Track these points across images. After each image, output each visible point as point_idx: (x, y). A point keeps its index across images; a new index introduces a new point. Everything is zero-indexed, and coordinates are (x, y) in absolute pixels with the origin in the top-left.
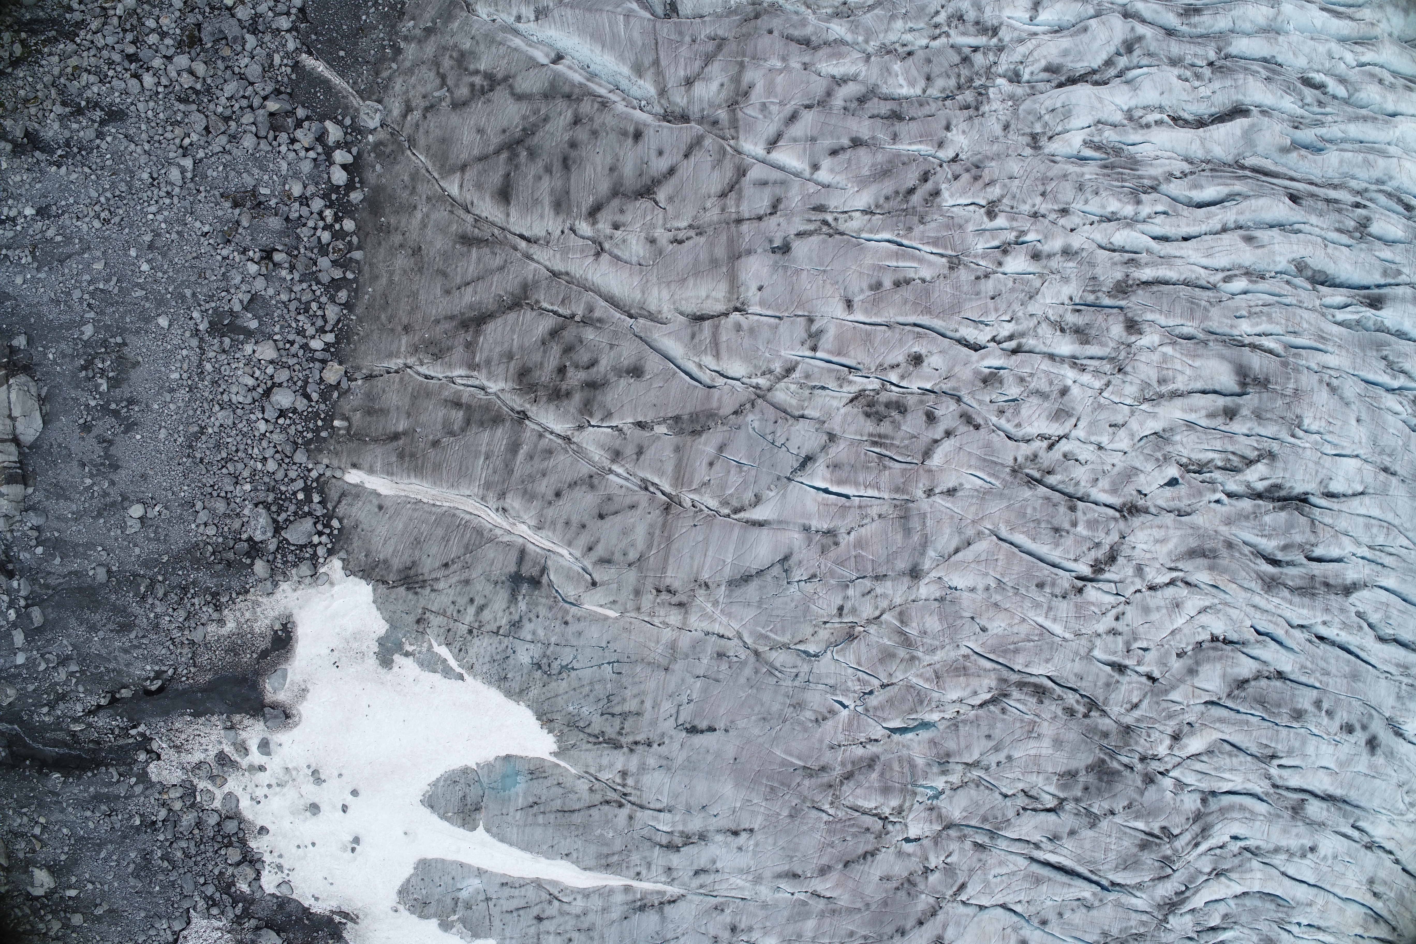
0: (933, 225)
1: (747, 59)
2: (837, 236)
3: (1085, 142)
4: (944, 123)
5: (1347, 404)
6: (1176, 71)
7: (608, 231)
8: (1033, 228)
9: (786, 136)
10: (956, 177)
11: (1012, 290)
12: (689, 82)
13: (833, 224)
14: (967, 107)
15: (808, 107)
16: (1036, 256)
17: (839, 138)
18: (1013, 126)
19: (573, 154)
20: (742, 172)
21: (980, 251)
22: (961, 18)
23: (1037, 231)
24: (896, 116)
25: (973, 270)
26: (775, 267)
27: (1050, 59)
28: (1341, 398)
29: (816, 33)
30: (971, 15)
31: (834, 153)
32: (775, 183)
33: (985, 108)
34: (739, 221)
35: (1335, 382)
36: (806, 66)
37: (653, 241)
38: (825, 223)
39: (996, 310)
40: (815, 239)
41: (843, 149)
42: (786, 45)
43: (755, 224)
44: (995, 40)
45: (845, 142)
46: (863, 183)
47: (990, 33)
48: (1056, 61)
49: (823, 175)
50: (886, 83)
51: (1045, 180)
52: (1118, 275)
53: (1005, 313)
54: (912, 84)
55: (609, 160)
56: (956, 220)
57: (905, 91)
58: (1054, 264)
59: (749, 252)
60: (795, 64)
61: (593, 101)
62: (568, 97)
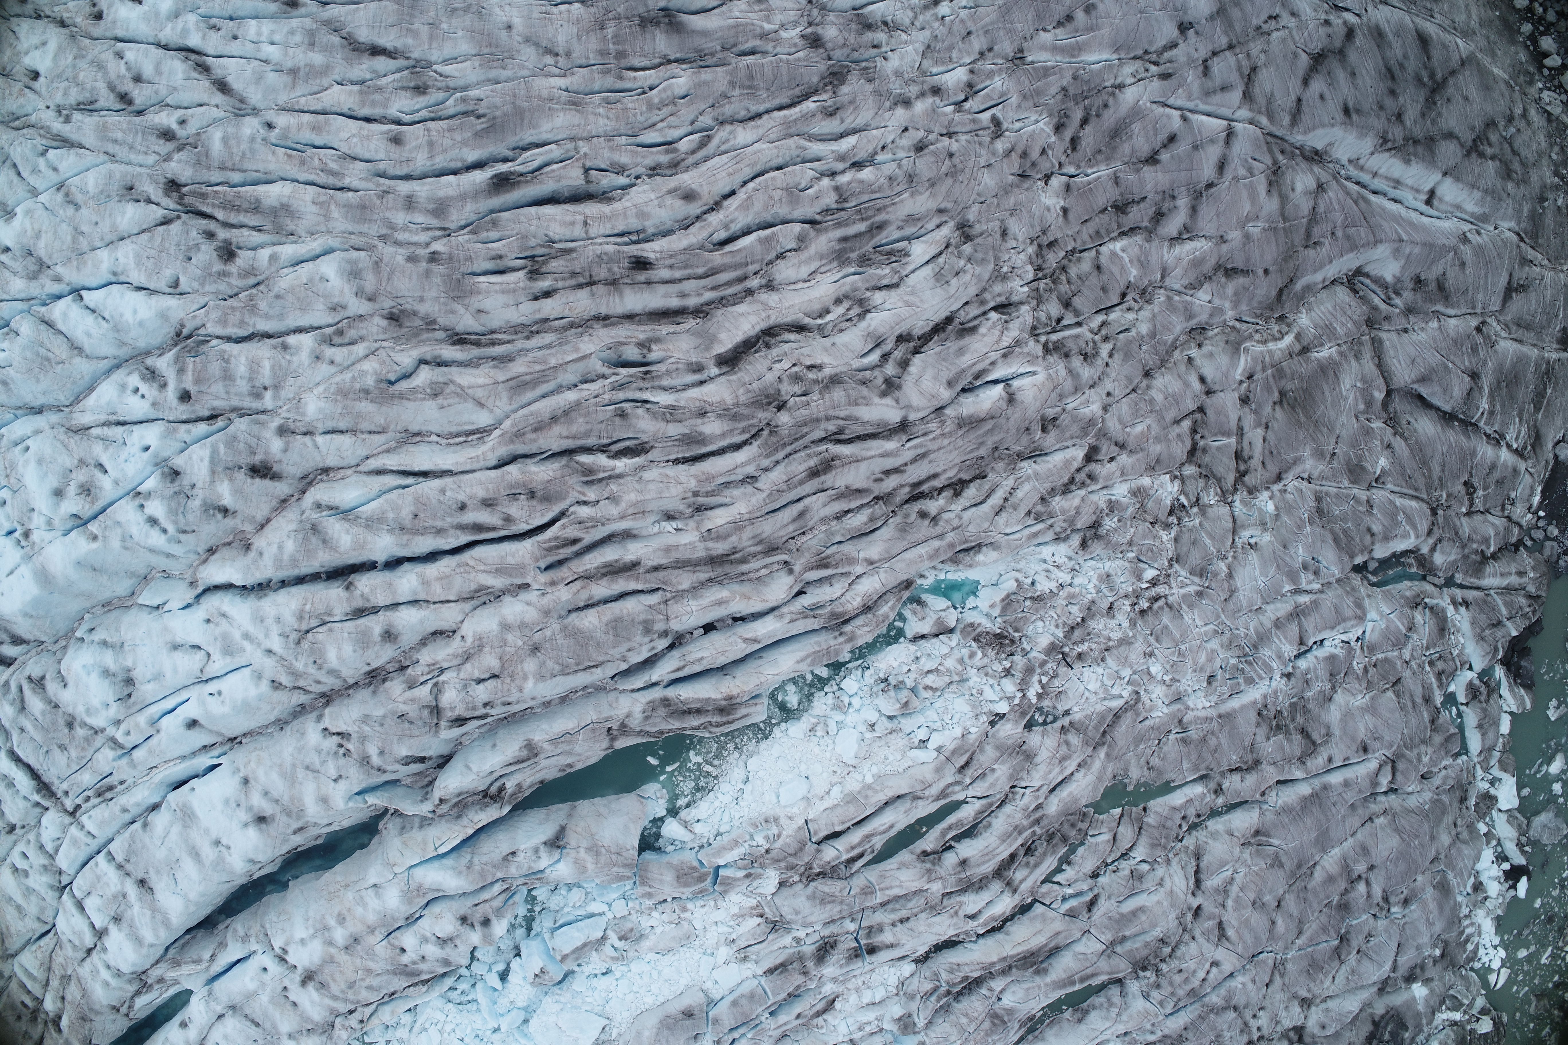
0: (1054, 90)
1: (1281, 225)
2: (1140, 52)
3: (907, 255)
4: (1071, 216)
5: (527, 40)
6: (827, 371)
7: (1332, 18)
8: (950, 117)
9: (1222, 143)
10: (1043, 152)
11: (951, 48)
12: (1321, 187)
13: (1148, 65)
14: (1051, 245)
15: (1210, 186)
16: (936, 91)
17: (1172, 157)
18: (998, 236)
19: (1389, 83)
20: (1247, 96)
21: (997, 78)
22: (1086, 357)
23: (945, 115)
24: (1120, 208)
25: (998, 56)
26: (1184, 9)
27: (976, 337)
28: (537, 45)
29: (1223, 287)
30: (1077, 362)
31: (1172, 138)
32: (1214, 92)
33: (1031, 250)
34: (1231, 47)
35: (549, 60)
36: (1222, 240)
37: (1293, 14)
38: (1156, 64)
39: (962, 21)
40: (1160, 43)
41: (1165, 146)
42: (1247, 260)
43: (1217, 47)
44: (1043, 339)
45: (1164, 156)
46: (1136, 113)
47: (1050, 346)
48: (967, 340)
50: (1141, 247)
51: (953, 173)
52: (845, 89)
53: (952, 22)
54: (1113, 254)
55: (1360, 82)
56: (1031, 103)
57: (1117, 246)
58: (914, 90)
59: (1211, 18)
60: (1235, 235)
61: (1394, 141)
62: (1416, 142)
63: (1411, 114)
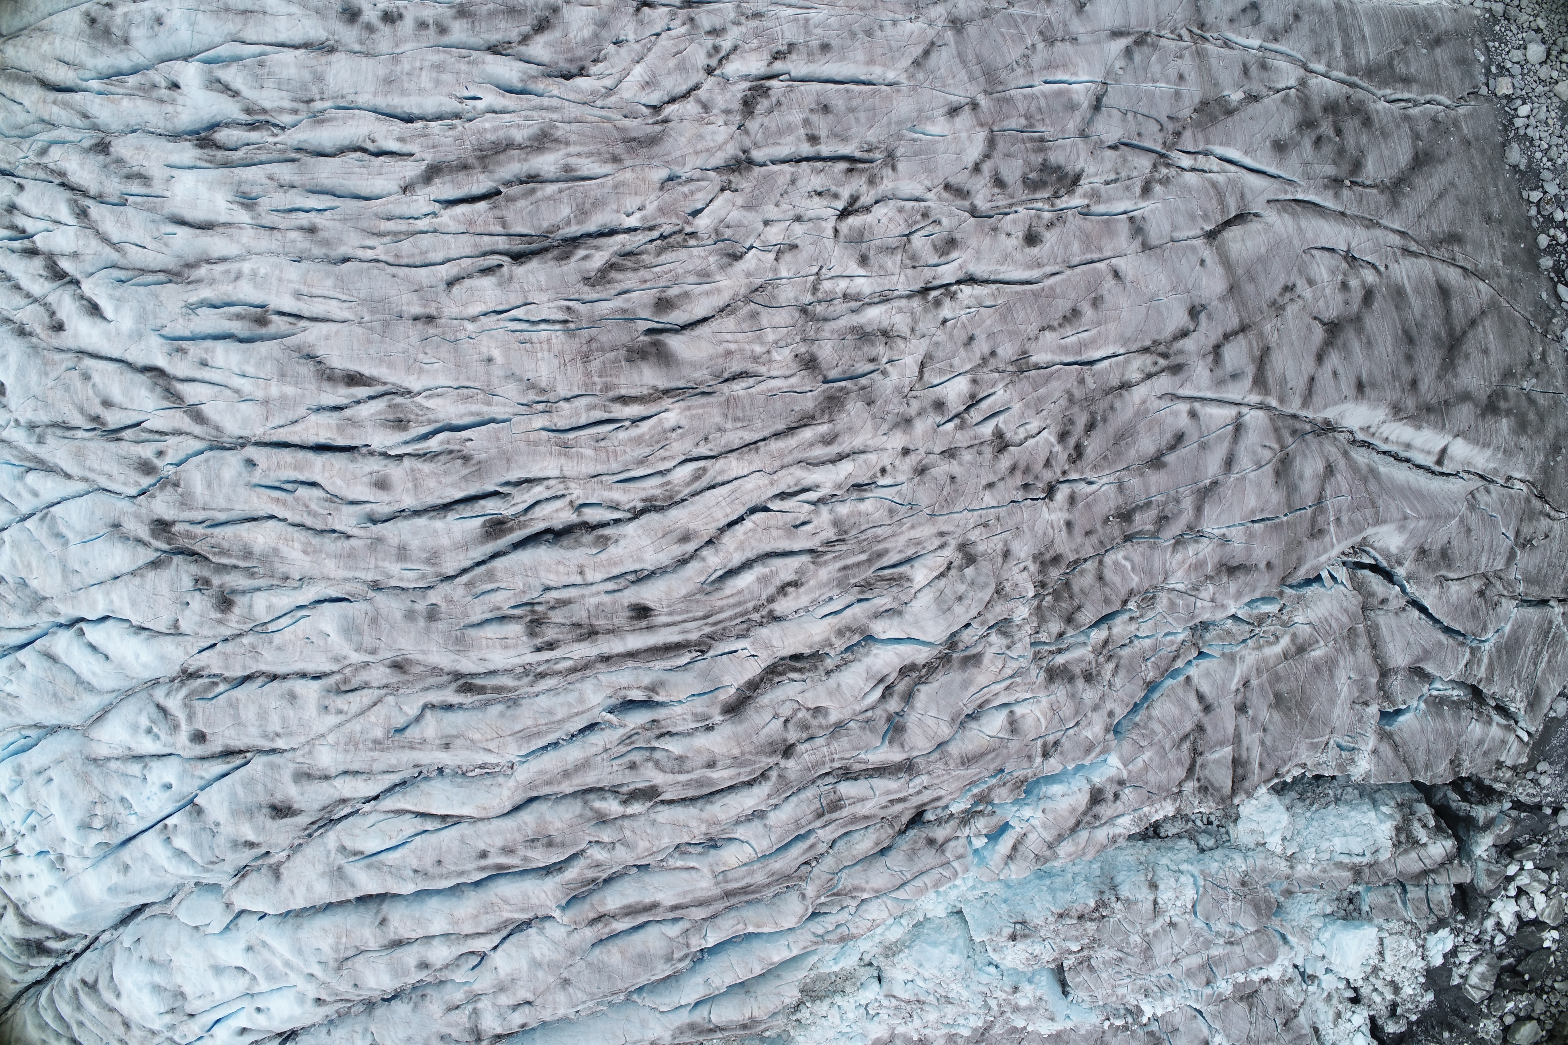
2: (1148, 345)
4: (1074, 530)
7: (1349, 279)
8: (951, 435)
9: (1229, 438)
10: (1047, 463)
11: (952, 355)
12: (1329, 469)
13: (1157, 358)
14: (1053, 561)
15: (1217, 481)
16: (936, 406)
17: (1178, 459)
19: (1406, 349)
21: (999, 386)
23: (946, 434)
24: (1124, 516)
25: (1001, 362)
26: (1196, 290)
31: (1179, 438)
32: (1224, 381)
34: (1243, 329)
37: (1310, 282)
38: (1165, 356)
39: (964, 326)
40: (1170, 332)
41: (1171, 447)
42: (1250, 556)
43: (1228, 330)
45: (1170, 459)
46: (1142, 413)
49: (1183, 407)
50: (1143, 552)
51: (953, 498)
53: (953, 327)
54: (1116, 562)
55: (1375, 351)
56: (1034, 411)
57: (1120, 553)
58: (915, 407)
59: (1223, 297)
61: (1407, 410)
63: (1427, 382)
